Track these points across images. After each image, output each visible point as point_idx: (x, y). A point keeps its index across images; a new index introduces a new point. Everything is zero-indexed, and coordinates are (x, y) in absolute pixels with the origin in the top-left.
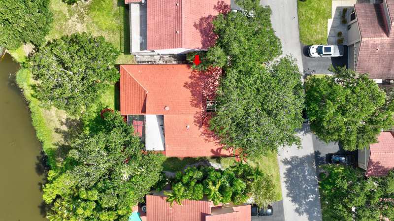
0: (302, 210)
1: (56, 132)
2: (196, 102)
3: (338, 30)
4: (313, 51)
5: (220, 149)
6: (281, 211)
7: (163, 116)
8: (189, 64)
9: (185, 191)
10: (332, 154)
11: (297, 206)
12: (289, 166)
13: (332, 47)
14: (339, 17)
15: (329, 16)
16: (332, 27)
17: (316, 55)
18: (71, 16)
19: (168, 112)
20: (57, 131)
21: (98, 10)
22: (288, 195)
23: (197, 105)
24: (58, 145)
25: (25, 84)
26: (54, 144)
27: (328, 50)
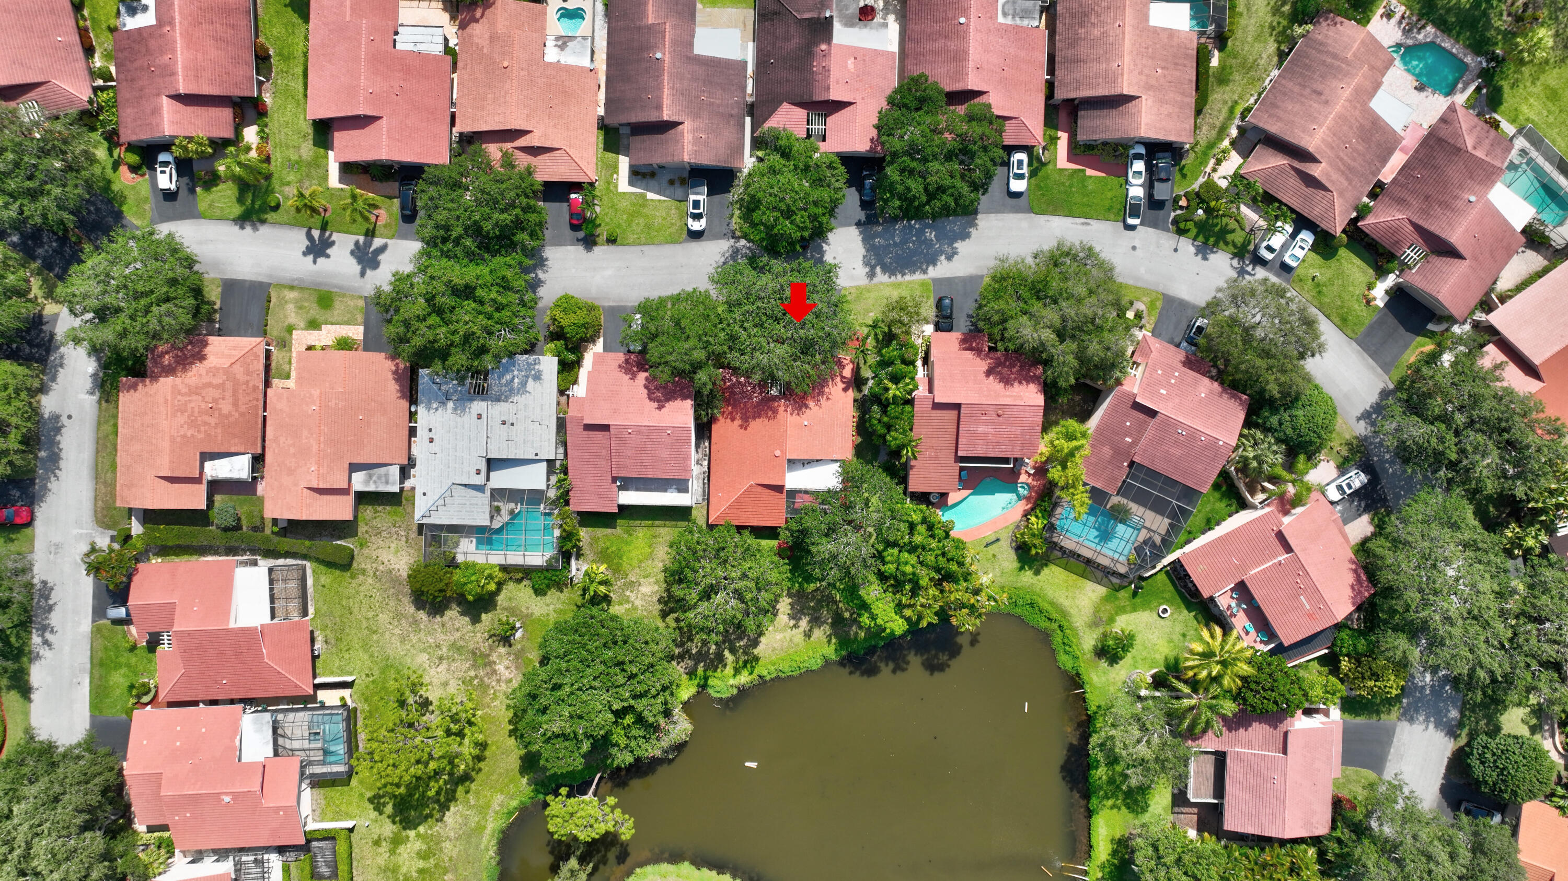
0: (950, 251)
1: (809, 637)
2: (770, 413)
3: (664, 183)
4: (696, 226)
5: (842, 377)
6: (948, 281)
7: (790, 461)
8: (712, 420)
9: (896, 430)
10: (861, 200)
11: (943, 257)
12: (878, 269)
13: (692, 198)
14: (644, 182)
15: (643, 196)
16: (659, 193)
17: (703, 221)
18: (628, 601)
19: (784, 452)
20: (808, 635)
21: (621, 558)
22: (925, 272)
23: (775, 412)
24: (830, 636)
25: (732, 682)
26: (829, 642)
27: (696, 204)
